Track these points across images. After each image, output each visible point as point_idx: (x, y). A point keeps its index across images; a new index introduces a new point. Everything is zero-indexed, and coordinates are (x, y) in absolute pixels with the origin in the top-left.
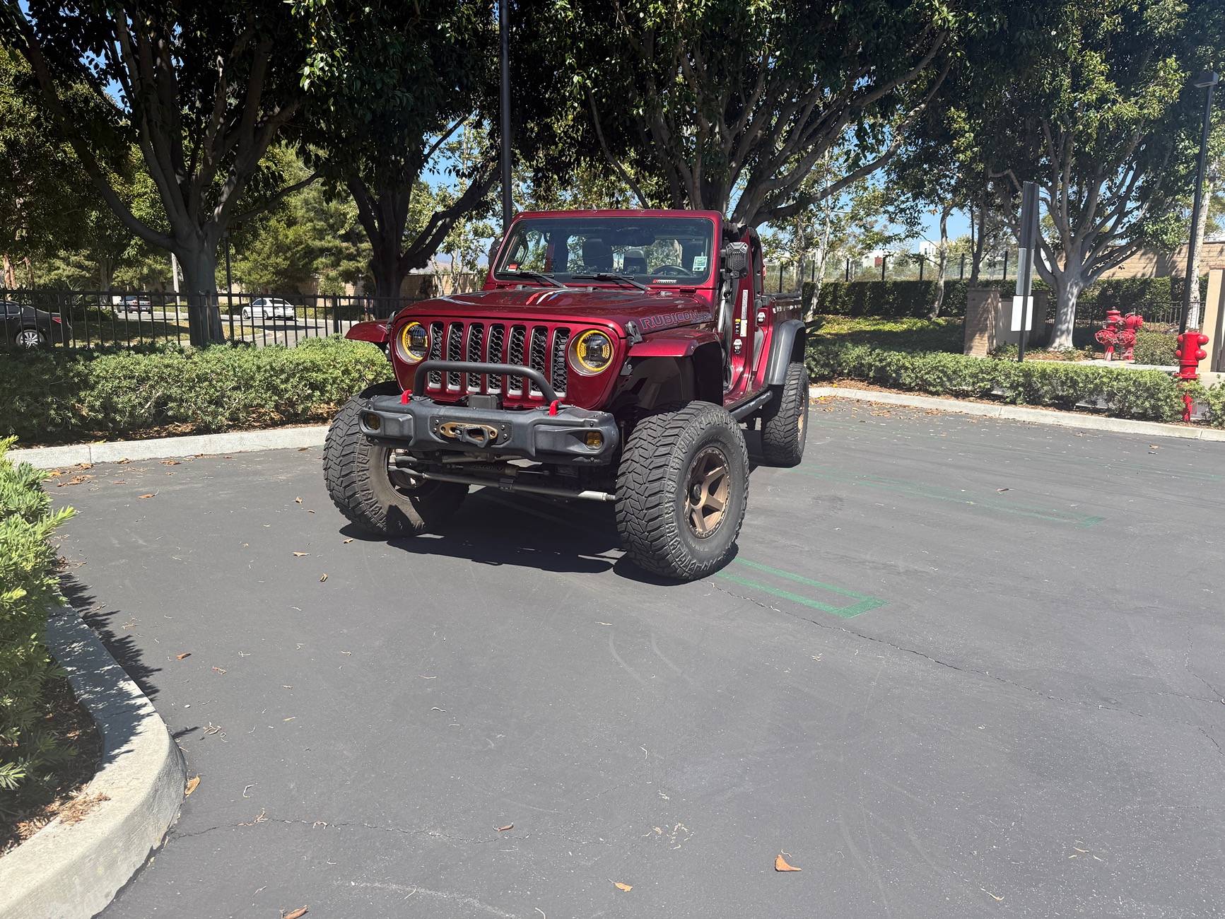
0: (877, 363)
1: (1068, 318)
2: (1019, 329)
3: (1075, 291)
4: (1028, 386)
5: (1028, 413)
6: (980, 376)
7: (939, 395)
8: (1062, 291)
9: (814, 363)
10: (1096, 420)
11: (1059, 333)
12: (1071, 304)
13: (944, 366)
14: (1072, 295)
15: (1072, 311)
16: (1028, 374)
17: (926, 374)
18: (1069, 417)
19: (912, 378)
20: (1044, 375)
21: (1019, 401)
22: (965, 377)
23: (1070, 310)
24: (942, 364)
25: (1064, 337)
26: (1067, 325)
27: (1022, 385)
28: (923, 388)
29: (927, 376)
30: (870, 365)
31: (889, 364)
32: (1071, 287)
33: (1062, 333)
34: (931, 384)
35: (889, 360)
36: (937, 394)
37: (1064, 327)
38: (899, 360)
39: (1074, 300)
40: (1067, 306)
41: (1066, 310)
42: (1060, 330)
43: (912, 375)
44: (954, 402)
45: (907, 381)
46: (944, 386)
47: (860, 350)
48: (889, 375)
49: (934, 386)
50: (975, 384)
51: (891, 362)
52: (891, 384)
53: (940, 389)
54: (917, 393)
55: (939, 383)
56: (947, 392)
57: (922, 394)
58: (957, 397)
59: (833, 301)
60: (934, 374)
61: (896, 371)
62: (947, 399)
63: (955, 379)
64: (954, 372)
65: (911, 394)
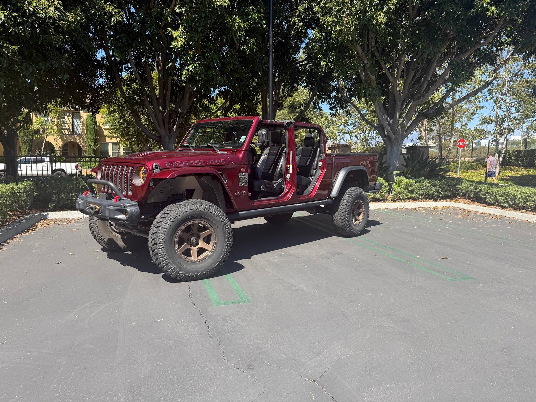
0: (474, 190)
7: (506, 208)
9: (440, 189)
13: (508, 192)
17: (499, 196)
19: (492, 199)
22: (519, 199)
24: (507, 191)
28: (497, 204)
29: (499, 198)
30: (472, 191)
31: (480, 191)
34: (501, 202)
35: (480, 189)
38: (485, 189)
43: (492, 197)
44: (512, 212)
45: (489, 200)
46: (508, 203)
47: (468, 183)
48: (481, 197)
49: (503, 203)
50: (524, 203)
51: (481, 190)
52: (484, 202)
53: (506, 205)
54: (495, 207)
55: (506, 201)
56: (510, 206)
57: (498, 207)
58: (516, 209)
59: (517, 160)
60: (503, 196)
61: (483, 195)
62: (510, 210)
63: (514, 199)
64: (514, 196)
65: (492, 207)
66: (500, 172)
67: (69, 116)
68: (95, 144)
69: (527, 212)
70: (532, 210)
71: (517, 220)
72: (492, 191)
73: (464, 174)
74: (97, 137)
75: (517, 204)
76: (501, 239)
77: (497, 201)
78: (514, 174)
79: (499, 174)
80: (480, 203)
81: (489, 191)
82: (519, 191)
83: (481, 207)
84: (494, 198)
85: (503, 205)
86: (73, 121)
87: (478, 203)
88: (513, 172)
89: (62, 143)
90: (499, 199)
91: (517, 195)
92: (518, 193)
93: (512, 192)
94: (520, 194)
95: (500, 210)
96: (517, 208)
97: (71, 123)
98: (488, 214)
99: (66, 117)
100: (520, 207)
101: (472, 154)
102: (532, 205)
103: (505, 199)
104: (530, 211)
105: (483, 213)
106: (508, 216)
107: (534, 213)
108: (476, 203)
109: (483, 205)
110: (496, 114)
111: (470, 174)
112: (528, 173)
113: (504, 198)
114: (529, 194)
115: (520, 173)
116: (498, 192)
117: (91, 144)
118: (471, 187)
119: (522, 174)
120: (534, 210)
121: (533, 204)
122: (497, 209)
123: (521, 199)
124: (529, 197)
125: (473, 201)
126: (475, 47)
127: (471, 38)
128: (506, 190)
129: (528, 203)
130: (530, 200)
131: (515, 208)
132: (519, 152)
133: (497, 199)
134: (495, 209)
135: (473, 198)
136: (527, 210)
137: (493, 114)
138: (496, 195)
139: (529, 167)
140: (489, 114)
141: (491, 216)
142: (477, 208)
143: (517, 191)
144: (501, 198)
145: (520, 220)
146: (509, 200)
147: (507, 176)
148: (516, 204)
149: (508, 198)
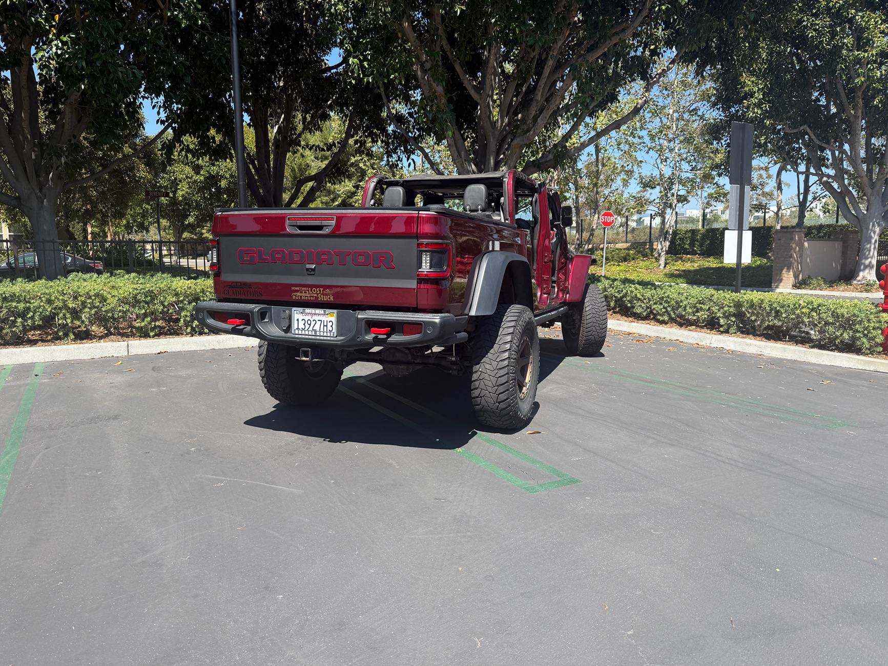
0: (616, 295)
1: (871, 253)
2: (735, 261)
3: (877, 230)
4: (740, 315)
5: (735, 342)
6: (699, 306)
7: (666, 323)
8: (864, 231)
10: (795, 351)
11: (862, 267)
12: (873, 241)
13: (668, 297)
14: (874, 233)
15: (875, 248)
16: (738, 305)
17: (655, 303)
18: (771, 347)
19: (643, 308)
20: (752, 305)
21: (732, 330)
22: (685, 307)
23: (873, 247)
24: (667, 295)
25: (867, 271)
26: (869, 260)
27: (734, 315)
28: (650, 316)
29: (655, 306)
30: (612, 296)
31: (625, 295)
32: (873, 225)
33: (866, 267)
34: (658, 314)
35: (624, 291)
36: (663, 322)
37: (867, 262)
38: (632, 292)
39: (876, 237)
40: (870, 242)
41: (868, 246)
42: (864, 264)
43: (643, 305)
44: (675, 330)
45: (639, 310)
46: (669, 315)
47: (606, 283)
48: (626, 305)
49: (660, 315)
50: (694, 314)
51: (626, 293)
52: (631, 314)
53: (666, 318)
54: (649, 322)
55: (665, 312)
56: (672, 320)
57: (652, 322)
58: (681, 325)
59: (692, 244)
60: (661, 304)
61: (630, 302)
62: (671, 327)
63: (677, 309)
64: (677, 302)
65: (644, 322)
66: (666, 264)
69: (698, 329)
70: (705, 326)
71: (682, 344)
72: (643, 296)
73: (613, 268)
75: (683, 316)
76: (649, 382)
77: (651, 312)
78: (688, 266)
79: (665, 267)
80: (626, 316)
81: (638, 295)
82: (685, 294)
83: (627, 323)
84: (647, 308)
85: (661, 318)
87: (622, 315)
88: (686, 264)
90: (654, 309)
91: (681, 301)
92: (683, 298)
93: (675, 296)
94: (687, 298)
95: (655, 328)
96: (684, 323)
98: (637, 335)
100: (688, 320)
101: (626, 237)
102: (705, 318)
103: (664, 308)
104: (702, 327)
105: (629, 334)
106: (668, 337)
107: (709, 331)
108: (619, 316)
109: (630, 319)
110: (661, 172)
111: (622, 268)
112: (707, 264)
113: (662, 307)
114: (701, 299)
115: (696, 265)
116: (653, 296)
118: (611, 289)
119: (698, 266)
120: (709, 325)
121: (706, 316)
122: (651, 326)
123: (688, 308)
124: (700, 303)
125: (614, 312)
126: (612, 39)
127: (604, 20)
128: (664, 293)
129: (698, 314)
130: (701, 309)
131: (680, 322)
132: (693, 232)
133: (651, 308)
134: (648, 325)
135: (614, 308)
136: (697, 326)
137: (656, 173)
138: (650, 301)
139: (709, 256)
140: (652, 172)
141: (640, 338)
142: (620, 325)
143: (682, 294)
144: (657, 308)
145: (686, 343)
146: (669, 309)
147: (676, 270)
148: (681, 317)
149: (669, 306)
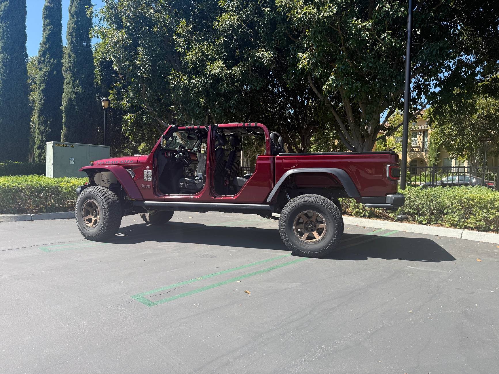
67: (420, 135)
68: (436, 160)
74: (439, 153)
86: (424, 140)
89: (410, 159)
97: (422, 141)
99: (418, 136)
117: (431, 159)
